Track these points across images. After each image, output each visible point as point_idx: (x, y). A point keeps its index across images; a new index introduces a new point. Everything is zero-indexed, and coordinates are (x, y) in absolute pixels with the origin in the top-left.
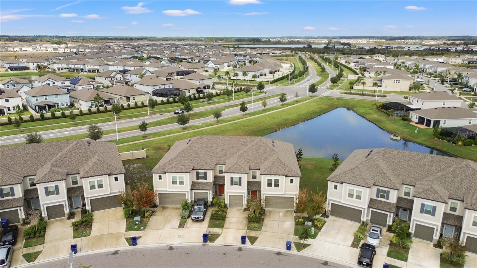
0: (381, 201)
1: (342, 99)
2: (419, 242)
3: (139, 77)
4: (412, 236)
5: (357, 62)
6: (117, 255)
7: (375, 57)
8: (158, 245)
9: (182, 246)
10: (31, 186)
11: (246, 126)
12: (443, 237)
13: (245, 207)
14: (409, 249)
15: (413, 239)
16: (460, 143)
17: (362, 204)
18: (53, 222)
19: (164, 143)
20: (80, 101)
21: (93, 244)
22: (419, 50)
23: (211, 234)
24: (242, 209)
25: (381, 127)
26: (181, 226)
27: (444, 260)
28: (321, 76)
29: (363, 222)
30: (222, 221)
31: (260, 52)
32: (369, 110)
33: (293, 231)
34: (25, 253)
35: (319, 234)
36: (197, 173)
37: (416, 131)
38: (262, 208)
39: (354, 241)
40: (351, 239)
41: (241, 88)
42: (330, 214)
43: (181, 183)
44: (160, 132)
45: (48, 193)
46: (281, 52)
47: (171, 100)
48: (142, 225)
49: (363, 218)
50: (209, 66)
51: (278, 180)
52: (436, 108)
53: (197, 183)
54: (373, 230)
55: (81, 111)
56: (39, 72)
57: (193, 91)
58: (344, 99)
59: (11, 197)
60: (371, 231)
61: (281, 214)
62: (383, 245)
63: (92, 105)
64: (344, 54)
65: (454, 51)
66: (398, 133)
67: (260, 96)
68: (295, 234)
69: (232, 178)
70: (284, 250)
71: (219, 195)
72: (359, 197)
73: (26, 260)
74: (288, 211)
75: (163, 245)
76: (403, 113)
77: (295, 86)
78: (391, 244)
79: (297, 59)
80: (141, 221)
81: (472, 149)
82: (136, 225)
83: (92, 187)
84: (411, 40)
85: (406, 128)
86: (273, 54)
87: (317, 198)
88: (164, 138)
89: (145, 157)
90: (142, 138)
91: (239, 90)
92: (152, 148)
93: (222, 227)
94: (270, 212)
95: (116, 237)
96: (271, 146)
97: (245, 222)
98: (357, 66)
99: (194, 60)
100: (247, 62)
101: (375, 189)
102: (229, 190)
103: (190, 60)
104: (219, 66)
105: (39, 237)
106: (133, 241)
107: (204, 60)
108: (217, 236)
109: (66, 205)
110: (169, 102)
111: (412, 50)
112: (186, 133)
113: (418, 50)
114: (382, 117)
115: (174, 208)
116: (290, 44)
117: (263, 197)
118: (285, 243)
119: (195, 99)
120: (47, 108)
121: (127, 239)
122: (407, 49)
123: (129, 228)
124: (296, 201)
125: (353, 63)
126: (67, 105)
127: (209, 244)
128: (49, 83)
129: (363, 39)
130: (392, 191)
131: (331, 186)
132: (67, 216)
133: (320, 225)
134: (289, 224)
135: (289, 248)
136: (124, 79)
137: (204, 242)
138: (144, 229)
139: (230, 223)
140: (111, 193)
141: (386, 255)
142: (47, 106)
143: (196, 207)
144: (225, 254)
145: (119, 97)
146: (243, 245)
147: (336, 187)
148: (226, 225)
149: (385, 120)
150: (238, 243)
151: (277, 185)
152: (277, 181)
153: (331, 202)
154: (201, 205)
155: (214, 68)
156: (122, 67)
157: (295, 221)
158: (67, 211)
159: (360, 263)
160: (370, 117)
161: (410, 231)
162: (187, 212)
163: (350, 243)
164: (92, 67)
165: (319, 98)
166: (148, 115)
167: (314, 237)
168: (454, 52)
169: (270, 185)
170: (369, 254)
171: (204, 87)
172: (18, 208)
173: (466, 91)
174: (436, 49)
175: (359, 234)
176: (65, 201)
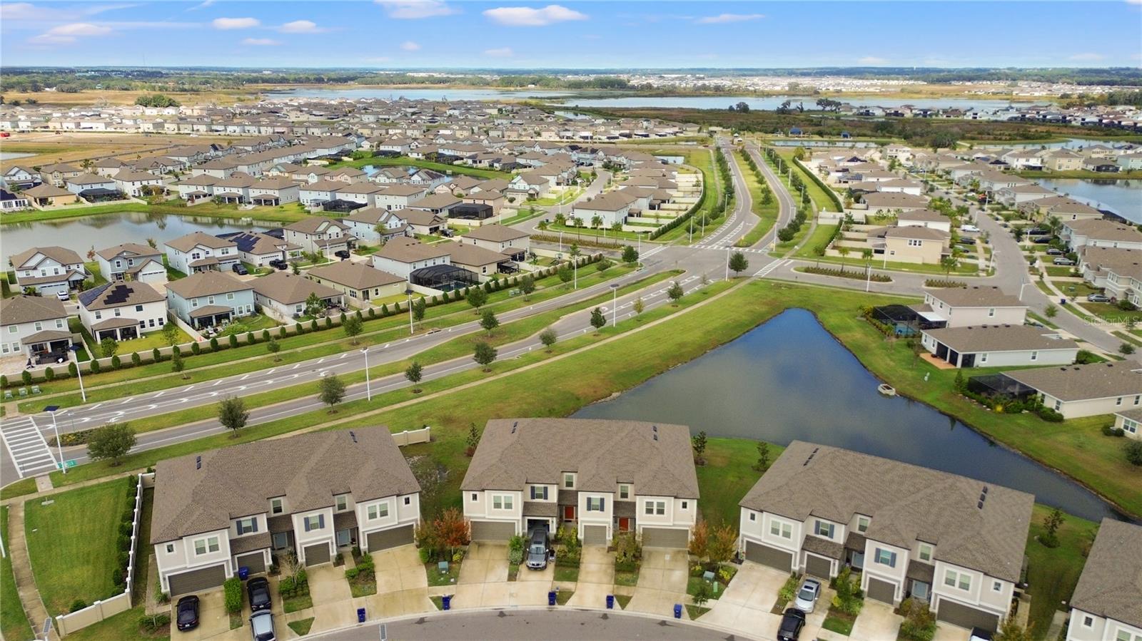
0: (822, 541)
1: (797, 287)
2: (874, 605)
3: (376, 230)
4: (865, 595)
5: (845, 170)
6: (424, 625)
7: (888, 151)
8: (481, 609)
9: (517, 611)
10: (275, 512)
11: (604, 362)
12: (912, 599)
13: (609, 544)
14: (855, 616)
15: (866, 599)
16: (999, 408)
17: (793, 545)
18: (314, 571)
19: (456, 406)
20: (273, 302)
21: (384, 606)
22: (999, 119)
23: (560, 592)
24: (604, 548)
25: (864, 363)
26: (512, 577)
27: (903, 634)
28: (762, 213)
29: (794, 573)
30: (573, 570)
31: (627, 132)
32: (849, 317)
33: (685, 586)
34: (290, 621)
35: (725, 592)
36: (533, 489)
37: (926, 378)
38: (637, 547)
39: (778, 603)
40: (772, 600)
41: (590, 257)
42: (744, 558)
43: (509, 506)
44: (441, 379)
45: (308, 526)
46: (676, 129)
47: (451, 294)
48: (451, 577)
49: (795, 566)
50: (516, 187)
51: (663, 503)
52: (970, 328)
53: (532, 504)
54: (806, 587)
55: (283, 330)
56: (149, 203)
57: (493, 269)
58: (802, 288)
59: (251, 534)
60: (803, 588)
61: (668, 557)
62: (819, 610)
63: (298, 311)
64: (821, 134)
65: (1079, 124)
66: (894, 379)
67: (629, 276)
68: (689, 592)
69: (589, 500)
70: (670, 617)
71: (566, 521)
72: (787, 535)
73: (297, 632)
74: (679, 552)
75: (488, 609)
76: (913, 327)
77: (703, 247)
78: (832, 609)
79: (711, 151)
80: (449, 569)
81: (1019, 421)
82: (442, 575)
83: (373, 516)
84: (989, 82)
85: (909, 369)
86: (658, 137)
87: (722, 535)
88: (453, 394)
89: (429, 440)
90: (412, 395)
91: (586, 262)
92: (435, 420)
93: (574, 579)
94: (650, 553)
95: (417, 595)
96: (651, 438)
97: (611, 571)
98: (844, 182)
99: (480, 162)
100: (598, 165)
101: (813, 521)
102: (585, 518)
103: (470, 162)
104: (537, 188)
105: (303, 595)
106: (445, 603)
107: (503, 162)
108: (569, 594)
109: (332, 543)
110: (446, 300)
111: (983, 118)
112: (493, 381)
113: (996, 121)
114: (871, 338)
115: (496, 546)
116: (697, 96)
117: (639, 530)
118: (673, 607)
119: (498, 288)
120: (214, 321)
121: (435, 600)
122: (971, 118)
123: (433, 582)
124: (691, 538)
125: (837, 171)
126: (249, 311)
127: (558, 607)
128: (198, 254)
129: (873, 79)
130: (837, 527)
131: (745, 514)
132: (333, 560)
133: (727, 577)
134: (680, 575)
135: (678, 613)
136: (344, 235)
137: (550, 604)
138: (455, 583)
139: (588, 573)
140: (399, 523)
141: (821, 625)
142: (214, 317)
143: (534, 546)
144: (582, 624)
145: (348, 290)
146: (609, 610)
147: (753, 517)
148: (582, 576)
149: (874, 345)
150: (601, 607)
151: (661, 512)
152: (661, 505)
153: (746, 539)
154: (540, 543)
155: (527, 192)
156: (329, 193)
157: (690, 569)
158: (333, 552)
159: (780, 637)
160: (848, 337)
161: (862, 588)
162: (519, 555)
163: (771, 606)
164: (263, 192)
165: (750, 284)
166: (412, 335)
167: (717, 596)
168: (1079, 128)
169: (649, 511)
170: (794, 625)
171: (514, 258)
172: (264, 551)
173: (1060, 264)
174: (1038, 119)
175: (785, 593)
176: (331, 538)
